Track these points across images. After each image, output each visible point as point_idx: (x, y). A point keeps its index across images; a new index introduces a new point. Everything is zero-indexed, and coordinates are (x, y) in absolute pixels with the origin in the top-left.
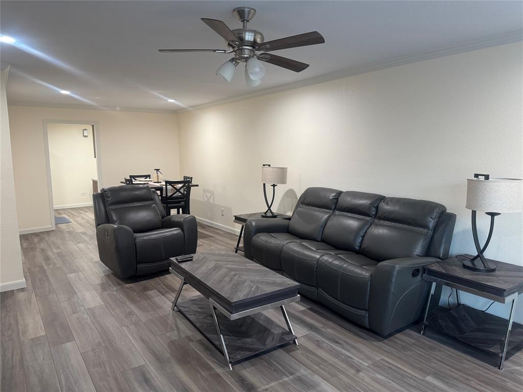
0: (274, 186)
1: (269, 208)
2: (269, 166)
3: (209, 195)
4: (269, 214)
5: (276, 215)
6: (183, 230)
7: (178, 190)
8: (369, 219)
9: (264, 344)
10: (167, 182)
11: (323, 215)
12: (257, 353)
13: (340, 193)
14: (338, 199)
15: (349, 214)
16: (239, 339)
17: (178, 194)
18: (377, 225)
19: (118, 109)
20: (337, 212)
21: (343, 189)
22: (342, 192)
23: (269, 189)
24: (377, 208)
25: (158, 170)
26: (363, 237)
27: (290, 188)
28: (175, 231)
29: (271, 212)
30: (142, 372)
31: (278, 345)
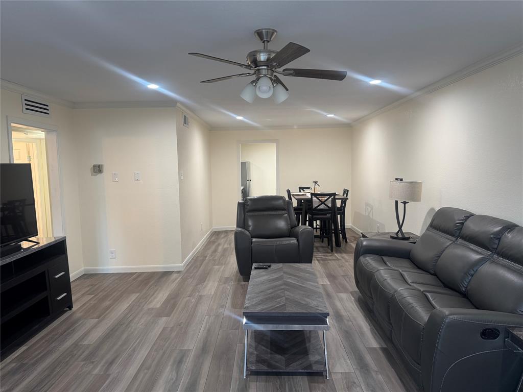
0: (405, 203)
1: (400, 227)
2: (401, 180)
3: (369, 209)
4: (400, 235)
5: (406, 236)
6: (298, 241)
7: (323, 203)
8: (489, 253)
9: (287, 365)
10: (312, 194)
11: (445, 240)
12: (274, 370)
13: (469, 216)
14: (462, 224)
15: (472, 246)
16: (271, 353)
17: (323, 206)
18: (494, 262)
19: (295, 127)
20: (460, 241)
21: (477, 210)
22: (472, 215)
23: (401, 206)
24: (499, 239)
25: (316, 182)
26: (472, 276)
28: (293, 241)
29: (402, 233)
30: (183, 355)
31: (301, 371)
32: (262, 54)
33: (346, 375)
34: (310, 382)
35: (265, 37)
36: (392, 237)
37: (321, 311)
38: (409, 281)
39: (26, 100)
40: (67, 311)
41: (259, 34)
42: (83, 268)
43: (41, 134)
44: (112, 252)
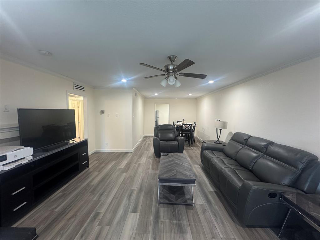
0: (220, 129)
1: (218, 139)
2: (219, 120)
3: (203, 130)
4: (218, 142)
5: (221, 142)
6: (178, 143)
7: (187, 127)
8: (262, 154)
9: (176, 200)
10: (183, 124)
11: (240, 146)
12: (171, 203)
13: (250, 137)
14: (247, 140)
15: (252, 150)
16: (169, 194)
17: (187, 129)
18: (264, 158)
19: (176, 98)
20: (246, 147)
21: (253, 134)
22: (251, 136)
23: (219, 131)
24: (267, 148)
25: (184, 119)
26: (255, 163)
27: (230, 131)
28: (176, 143)
29: (219, 141)
30: (132, 192)
31: (182, 203)
32: (171, 66)
33: (202, 205)
34: (187, 209)
35: (172, 59)
36: (215, 143)
37: (192, 178)
38: (226, 163)
39: (75, 85)
40: (87, 168)
41: (170, 58)
42: (95, 150)
43: (82, 98)
44: (106, 144)
